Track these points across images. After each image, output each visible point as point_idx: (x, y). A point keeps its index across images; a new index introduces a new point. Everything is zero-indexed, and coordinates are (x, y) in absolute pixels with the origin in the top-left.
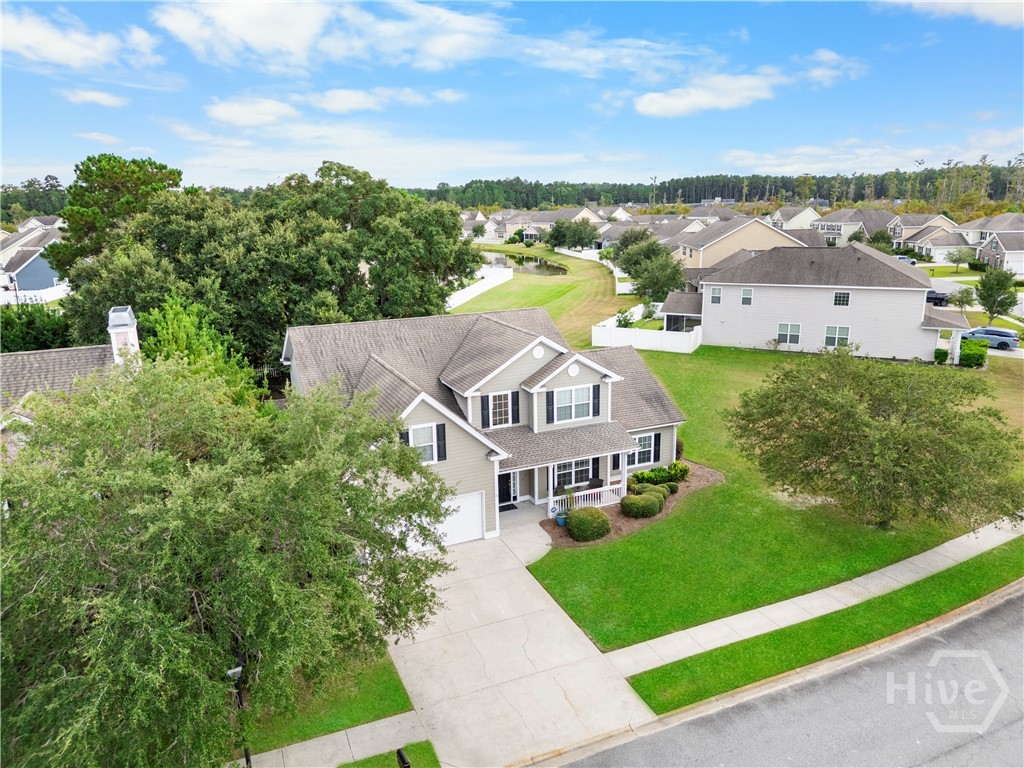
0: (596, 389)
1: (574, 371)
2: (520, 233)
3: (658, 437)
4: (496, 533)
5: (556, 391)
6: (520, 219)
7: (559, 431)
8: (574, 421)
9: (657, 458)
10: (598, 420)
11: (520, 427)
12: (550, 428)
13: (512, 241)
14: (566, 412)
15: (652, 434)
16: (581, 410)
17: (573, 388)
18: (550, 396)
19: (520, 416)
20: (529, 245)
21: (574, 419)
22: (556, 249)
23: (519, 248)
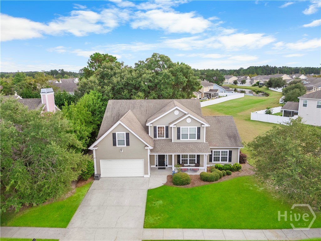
0: (199, 129)
1: (189, 121)
2: (258, 83)
3: (230, 152)
4: (148, 176)
5: (181, 127)
6: (259, 78)
7: (182, 143)
8: (188, 140)
9: (230, 160)
10: (199, 141)
11: (168, 139)
12: (178, 141)
13: (255, 85)
14: (185, 136)
15: (228, 151)
16: (192, 136)
17: (189, 127)
18: (179, 129)
19: (169, 135)
20: (260, 87)
21: (189, 139)
22: (269, 88)
23: (257, 88)
